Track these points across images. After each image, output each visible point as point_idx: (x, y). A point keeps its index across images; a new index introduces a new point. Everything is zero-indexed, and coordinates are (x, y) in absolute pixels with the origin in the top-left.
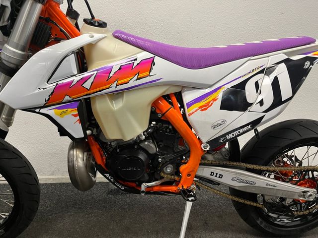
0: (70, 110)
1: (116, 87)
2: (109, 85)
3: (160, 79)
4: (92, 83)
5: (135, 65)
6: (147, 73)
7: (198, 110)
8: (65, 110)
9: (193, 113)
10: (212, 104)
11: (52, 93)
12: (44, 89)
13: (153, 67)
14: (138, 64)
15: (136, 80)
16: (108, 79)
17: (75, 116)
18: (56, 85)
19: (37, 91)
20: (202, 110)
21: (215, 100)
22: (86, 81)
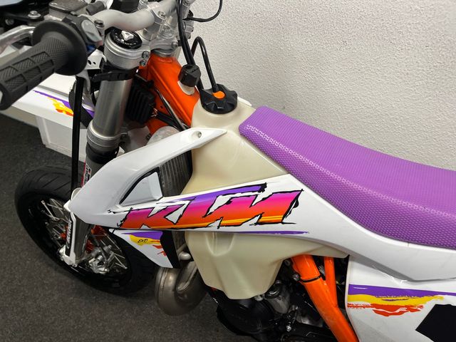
0: (150, 240)
1: (218, 228)
2: (207, 224)
3: (302, 233)
4: (181, 216)
5: (259, 199)
6: (279, 218)
7: (367, 306)
8: (144, 239)
9: (357, 306)
10: (401, 313)
11: (124, 220)
12: (114, 213)
13: (294, 210)
14: (264, 199)
15: (256, 224)
16: (206, 216)
17: (158, 247)
18: (129, 211)
19: (107, 213)
20: (376, 312)
21: (411, 309)
22: (171, 213)
